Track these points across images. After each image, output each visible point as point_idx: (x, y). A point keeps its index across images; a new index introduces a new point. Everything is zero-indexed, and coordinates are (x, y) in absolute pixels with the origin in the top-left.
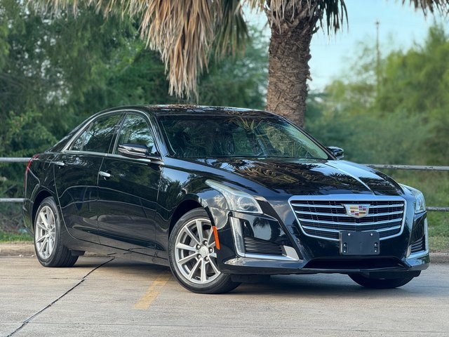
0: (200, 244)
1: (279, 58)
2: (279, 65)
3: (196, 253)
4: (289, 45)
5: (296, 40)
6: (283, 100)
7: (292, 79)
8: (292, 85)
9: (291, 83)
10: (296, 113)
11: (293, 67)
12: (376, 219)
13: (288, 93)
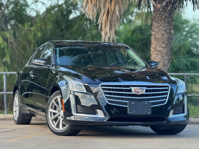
0: (60, 109)
2: (156, 25)
3: (58, 114)
4: (161, 15)
5: (165, 13)
6: (158, 43)
7: (163, 32)
8: (163, 35)
9: (162, 35)
10: (165, 49)
11: (163, 26)
12: (150, 95)
13: (161, 39)
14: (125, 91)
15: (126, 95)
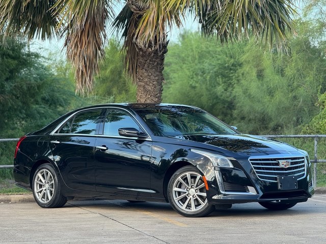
0: (190, 187)
1: (146, 70)
2: (146, 74)
3: (187, 193)
4: (152, 61)
6: (149, 96)
7: (154, 83)
8: (155, 87)
11: (155, 75)
13: (152, 92)
14: (273, 164)
15: (274, 169)
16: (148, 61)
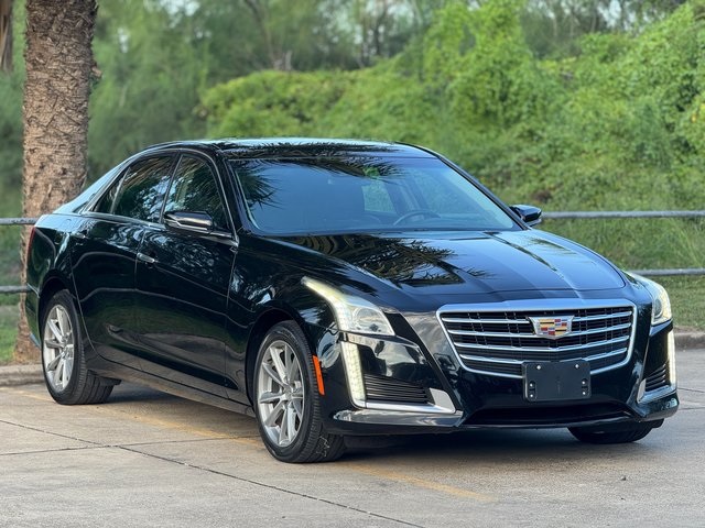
1: (54, 40)
2: (53, 51)
4: (69, 18)
5: (81, 11)
7: (75, 74)
8: (77, 85)
9: (73, 82)
10: (82, 130)
11: (77, 54)
12: (584, 340)
13: (70, 98)
14: (513, 328)
15: (516, 342)
16: (60, 16)
